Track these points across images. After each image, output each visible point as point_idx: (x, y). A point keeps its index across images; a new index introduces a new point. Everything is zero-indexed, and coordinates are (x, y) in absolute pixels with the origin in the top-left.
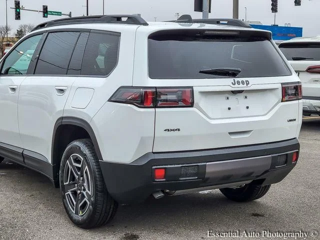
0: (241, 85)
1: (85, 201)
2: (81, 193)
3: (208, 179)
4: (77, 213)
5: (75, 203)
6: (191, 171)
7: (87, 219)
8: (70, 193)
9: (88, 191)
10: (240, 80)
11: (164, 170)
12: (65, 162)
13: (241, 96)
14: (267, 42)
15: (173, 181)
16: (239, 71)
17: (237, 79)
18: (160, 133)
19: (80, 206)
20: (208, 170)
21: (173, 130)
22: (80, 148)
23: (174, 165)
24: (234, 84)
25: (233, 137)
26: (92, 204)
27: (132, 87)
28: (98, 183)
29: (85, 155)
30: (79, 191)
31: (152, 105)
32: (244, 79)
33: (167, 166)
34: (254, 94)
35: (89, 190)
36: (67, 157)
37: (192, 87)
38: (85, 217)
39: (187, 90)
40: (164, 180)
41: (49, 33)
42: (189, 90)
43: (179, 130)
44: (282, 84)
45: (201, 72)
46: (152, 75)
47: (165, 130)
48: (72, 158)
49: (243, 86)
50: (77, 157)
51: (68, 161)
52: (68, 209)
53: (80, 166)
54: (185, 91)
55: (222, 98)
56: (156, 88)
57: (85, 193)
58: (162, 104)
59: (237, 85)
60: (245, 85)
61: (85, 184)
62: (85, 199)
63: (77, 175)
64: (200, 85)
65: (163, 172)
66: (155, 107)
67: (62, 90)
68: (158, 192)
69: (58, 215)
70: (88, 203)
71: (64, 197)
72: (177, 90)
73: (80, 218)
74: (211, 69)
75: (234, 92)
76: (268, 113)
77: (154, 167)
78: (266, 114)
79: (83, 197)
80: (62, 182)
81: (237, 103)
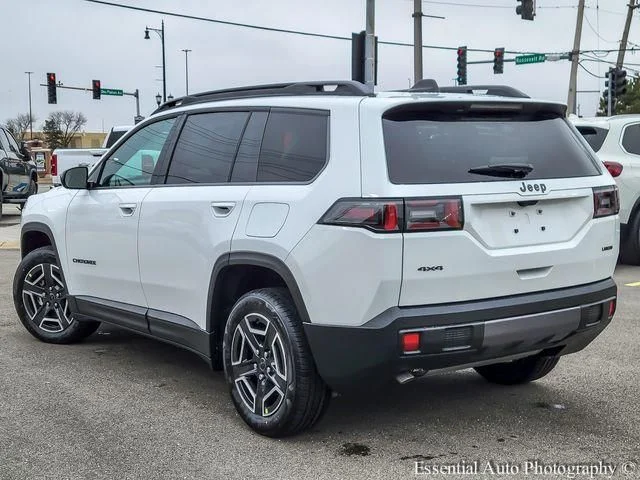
0: (534, 192)
1: (276, 392)
2: (264, 378)
3: (486, 348)
4: (259, 412)
5: (254, 396)
6: (460, 335)
7: (280, 421)
8: (243, 378)
9: (281, 376)
10: (532, 183)
11: (417, 336)
12: (233, 326)
13: (532, 210)
14: (559, 120)
15: (433, 353)
16: (530, 169)
17: (527, 183)
18: (412, 274)
19: (264, 400)
20: (487, 333)
21: (432, 269)
22: (264, 304)
23: (435, 326)
24: (524, 191)
25: (524, 278)
26: (290, 396)
27: (362, 199)
28: (301, 361)
29: (275, 315)
30: (262, 376)
31: (397, 228)
32: (539, 182)
33: (422, 329)
34: (553, 206)
35: (283, 373)
36: (238, 319)
37: (459, 197)
38: (276, 418)
39: (452, 201)
40: (418, 352)
41: (188, 115)
42: (456, 201)
43: (441, 268)
44: (594, 189)
45: (472, 171)
46: (395, 178)
47: (420, 269)
48: (247, 320)
49: (537, 193)
50: (258, 319)
51: (239, 326)
52: (242, 405)
53: (264, 333)
54: (450, 203)
55: (505, 214)
56: (404, 199)
57: (273, 378)
58: (413, 226)
59: (528, 192)
60: (540, 192)
61: (275, 363)
62: (277, 388)
63: (257, 348)
64: (474, 192)
65: (415, 340)
66: (403, 230)
67: (225, 208)
68: (403, 373)
69: (219, 417)
70: (282, 395)
71: (233, 386)
72: (437, 201)
73: (266, 421)
74: (486, 167)
75: (522, 204)
76: (573, 237)
77: (402, 331)
78: (570, 240)
79: (270, 385)
80: (229, 361)
81: (527, 220)
